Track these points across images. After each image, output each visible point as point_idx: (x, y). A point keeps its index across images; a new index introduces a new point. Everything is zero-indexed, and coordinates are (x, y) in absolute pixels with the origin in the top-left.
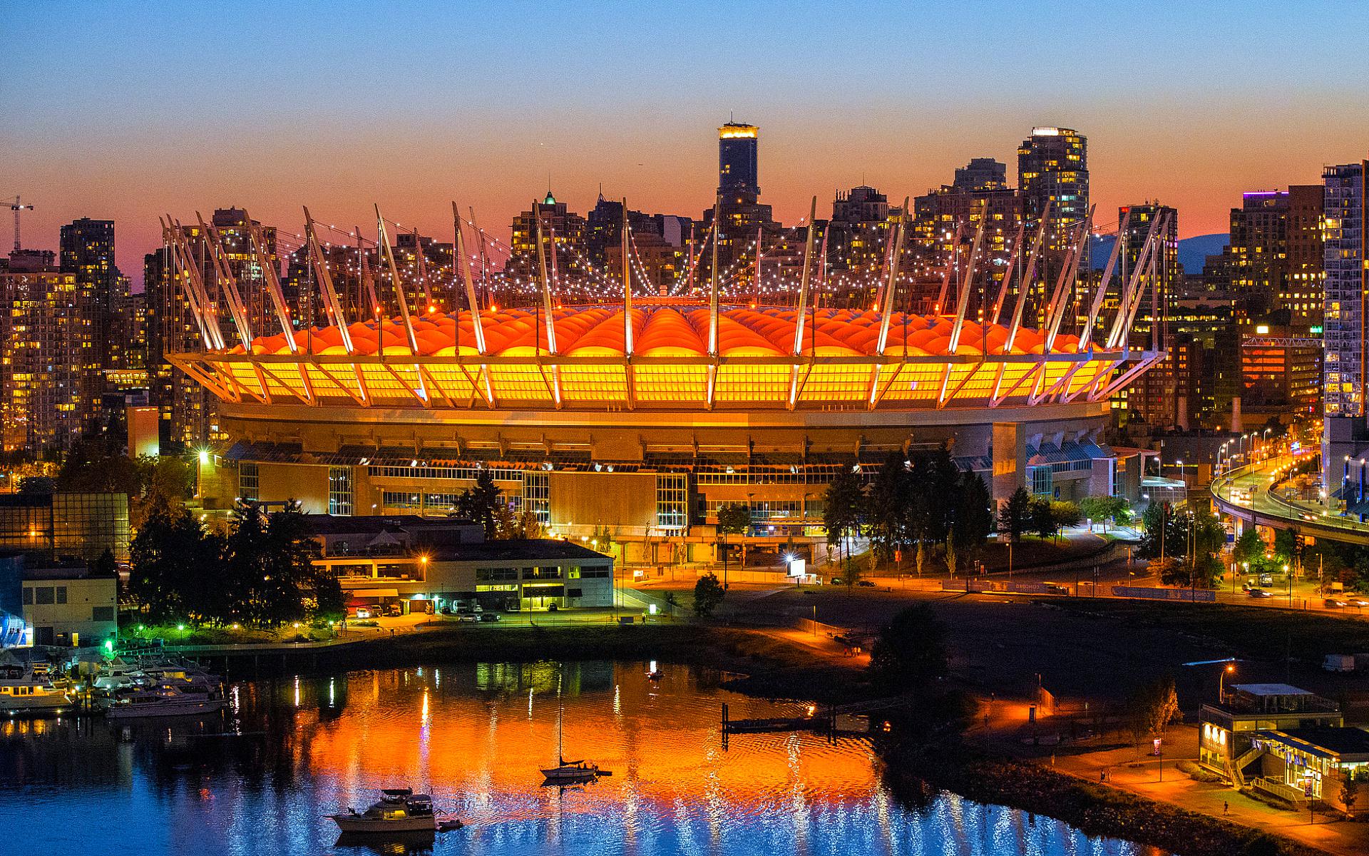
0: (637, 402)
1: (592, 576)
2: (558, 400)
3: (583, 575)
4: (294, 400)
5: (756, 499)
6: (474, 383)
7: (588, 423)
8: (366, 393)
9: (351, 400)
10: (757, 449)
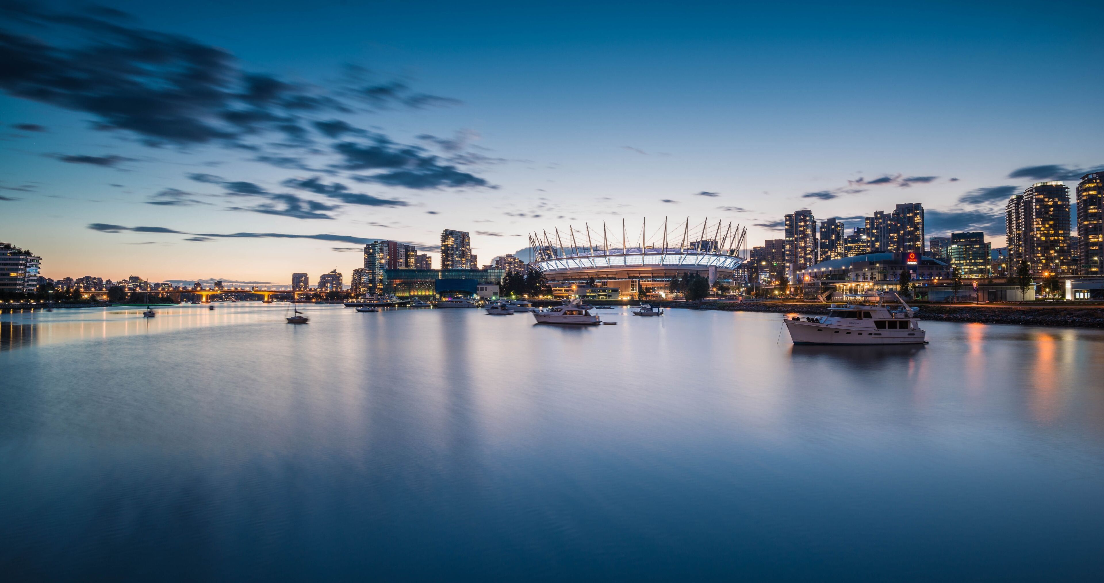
0: (627, 265)
1: (614, 292)
2: (609, 266)
3: (612, 292)
4: (555, 270)
5: (653, 286)
6: (591, 263)
7: (616, 270)
8: (569, 267)
9: (566, 269)
10: (653, 275)
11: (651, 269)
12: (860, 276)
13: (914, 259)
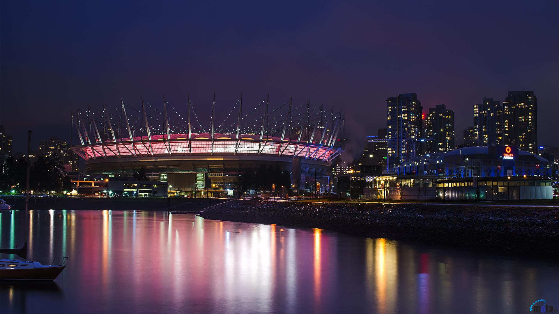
0: (192, 153)
2: (170, 153)
4: (102, 158)
5: (225, 181)
6: (148, 150)
7: (178, 160)
8: (120, 154)
9: (116, 157)
10: (226, 166)
11: (222, 159)
12: (453, 172)
13: (510, 153)
